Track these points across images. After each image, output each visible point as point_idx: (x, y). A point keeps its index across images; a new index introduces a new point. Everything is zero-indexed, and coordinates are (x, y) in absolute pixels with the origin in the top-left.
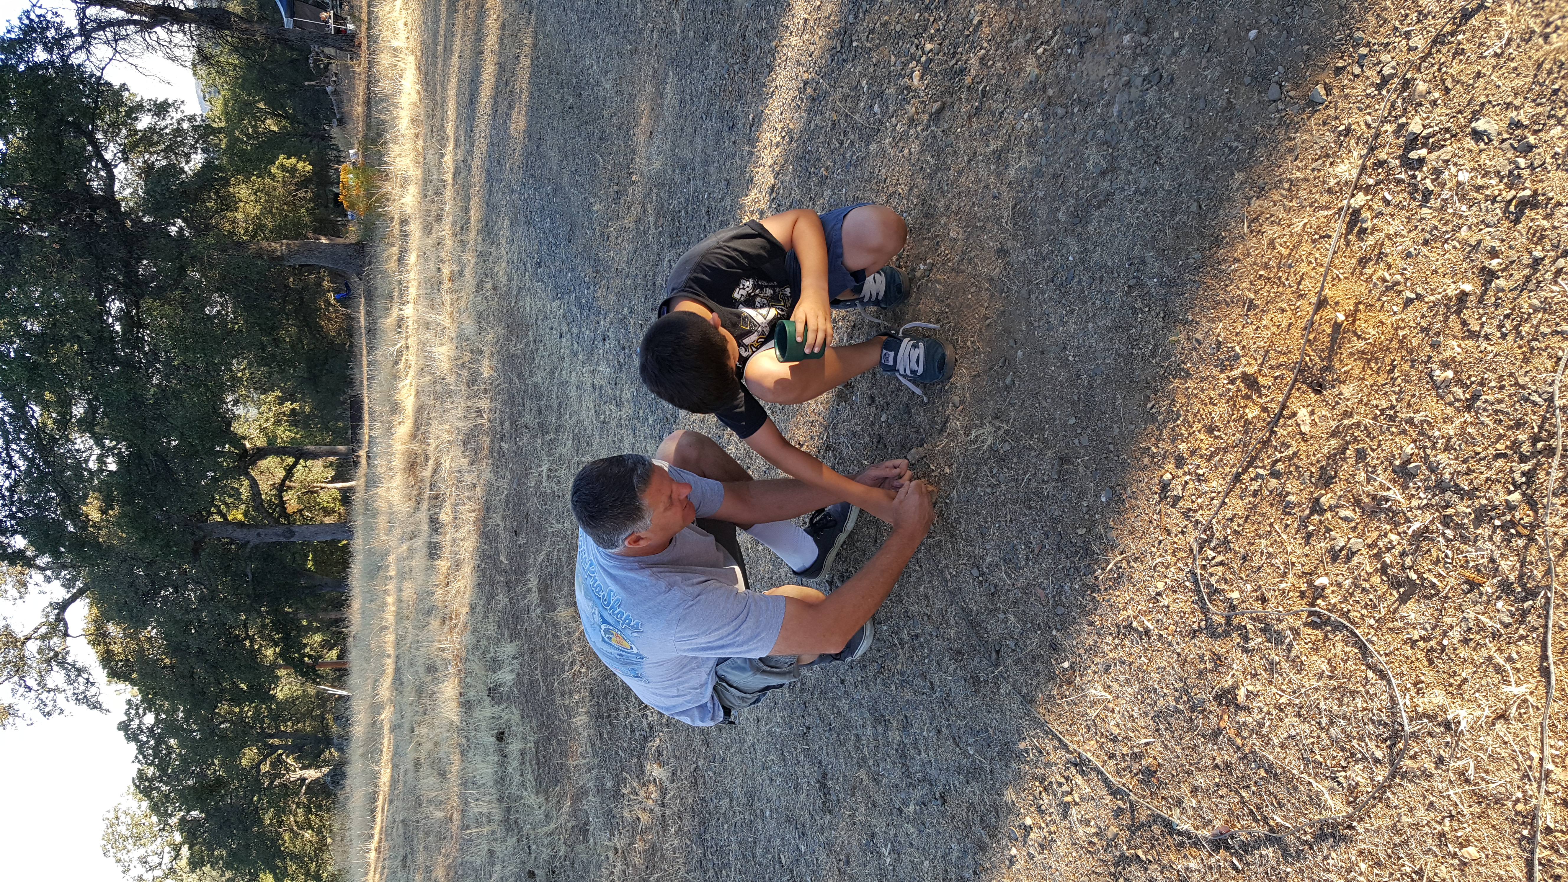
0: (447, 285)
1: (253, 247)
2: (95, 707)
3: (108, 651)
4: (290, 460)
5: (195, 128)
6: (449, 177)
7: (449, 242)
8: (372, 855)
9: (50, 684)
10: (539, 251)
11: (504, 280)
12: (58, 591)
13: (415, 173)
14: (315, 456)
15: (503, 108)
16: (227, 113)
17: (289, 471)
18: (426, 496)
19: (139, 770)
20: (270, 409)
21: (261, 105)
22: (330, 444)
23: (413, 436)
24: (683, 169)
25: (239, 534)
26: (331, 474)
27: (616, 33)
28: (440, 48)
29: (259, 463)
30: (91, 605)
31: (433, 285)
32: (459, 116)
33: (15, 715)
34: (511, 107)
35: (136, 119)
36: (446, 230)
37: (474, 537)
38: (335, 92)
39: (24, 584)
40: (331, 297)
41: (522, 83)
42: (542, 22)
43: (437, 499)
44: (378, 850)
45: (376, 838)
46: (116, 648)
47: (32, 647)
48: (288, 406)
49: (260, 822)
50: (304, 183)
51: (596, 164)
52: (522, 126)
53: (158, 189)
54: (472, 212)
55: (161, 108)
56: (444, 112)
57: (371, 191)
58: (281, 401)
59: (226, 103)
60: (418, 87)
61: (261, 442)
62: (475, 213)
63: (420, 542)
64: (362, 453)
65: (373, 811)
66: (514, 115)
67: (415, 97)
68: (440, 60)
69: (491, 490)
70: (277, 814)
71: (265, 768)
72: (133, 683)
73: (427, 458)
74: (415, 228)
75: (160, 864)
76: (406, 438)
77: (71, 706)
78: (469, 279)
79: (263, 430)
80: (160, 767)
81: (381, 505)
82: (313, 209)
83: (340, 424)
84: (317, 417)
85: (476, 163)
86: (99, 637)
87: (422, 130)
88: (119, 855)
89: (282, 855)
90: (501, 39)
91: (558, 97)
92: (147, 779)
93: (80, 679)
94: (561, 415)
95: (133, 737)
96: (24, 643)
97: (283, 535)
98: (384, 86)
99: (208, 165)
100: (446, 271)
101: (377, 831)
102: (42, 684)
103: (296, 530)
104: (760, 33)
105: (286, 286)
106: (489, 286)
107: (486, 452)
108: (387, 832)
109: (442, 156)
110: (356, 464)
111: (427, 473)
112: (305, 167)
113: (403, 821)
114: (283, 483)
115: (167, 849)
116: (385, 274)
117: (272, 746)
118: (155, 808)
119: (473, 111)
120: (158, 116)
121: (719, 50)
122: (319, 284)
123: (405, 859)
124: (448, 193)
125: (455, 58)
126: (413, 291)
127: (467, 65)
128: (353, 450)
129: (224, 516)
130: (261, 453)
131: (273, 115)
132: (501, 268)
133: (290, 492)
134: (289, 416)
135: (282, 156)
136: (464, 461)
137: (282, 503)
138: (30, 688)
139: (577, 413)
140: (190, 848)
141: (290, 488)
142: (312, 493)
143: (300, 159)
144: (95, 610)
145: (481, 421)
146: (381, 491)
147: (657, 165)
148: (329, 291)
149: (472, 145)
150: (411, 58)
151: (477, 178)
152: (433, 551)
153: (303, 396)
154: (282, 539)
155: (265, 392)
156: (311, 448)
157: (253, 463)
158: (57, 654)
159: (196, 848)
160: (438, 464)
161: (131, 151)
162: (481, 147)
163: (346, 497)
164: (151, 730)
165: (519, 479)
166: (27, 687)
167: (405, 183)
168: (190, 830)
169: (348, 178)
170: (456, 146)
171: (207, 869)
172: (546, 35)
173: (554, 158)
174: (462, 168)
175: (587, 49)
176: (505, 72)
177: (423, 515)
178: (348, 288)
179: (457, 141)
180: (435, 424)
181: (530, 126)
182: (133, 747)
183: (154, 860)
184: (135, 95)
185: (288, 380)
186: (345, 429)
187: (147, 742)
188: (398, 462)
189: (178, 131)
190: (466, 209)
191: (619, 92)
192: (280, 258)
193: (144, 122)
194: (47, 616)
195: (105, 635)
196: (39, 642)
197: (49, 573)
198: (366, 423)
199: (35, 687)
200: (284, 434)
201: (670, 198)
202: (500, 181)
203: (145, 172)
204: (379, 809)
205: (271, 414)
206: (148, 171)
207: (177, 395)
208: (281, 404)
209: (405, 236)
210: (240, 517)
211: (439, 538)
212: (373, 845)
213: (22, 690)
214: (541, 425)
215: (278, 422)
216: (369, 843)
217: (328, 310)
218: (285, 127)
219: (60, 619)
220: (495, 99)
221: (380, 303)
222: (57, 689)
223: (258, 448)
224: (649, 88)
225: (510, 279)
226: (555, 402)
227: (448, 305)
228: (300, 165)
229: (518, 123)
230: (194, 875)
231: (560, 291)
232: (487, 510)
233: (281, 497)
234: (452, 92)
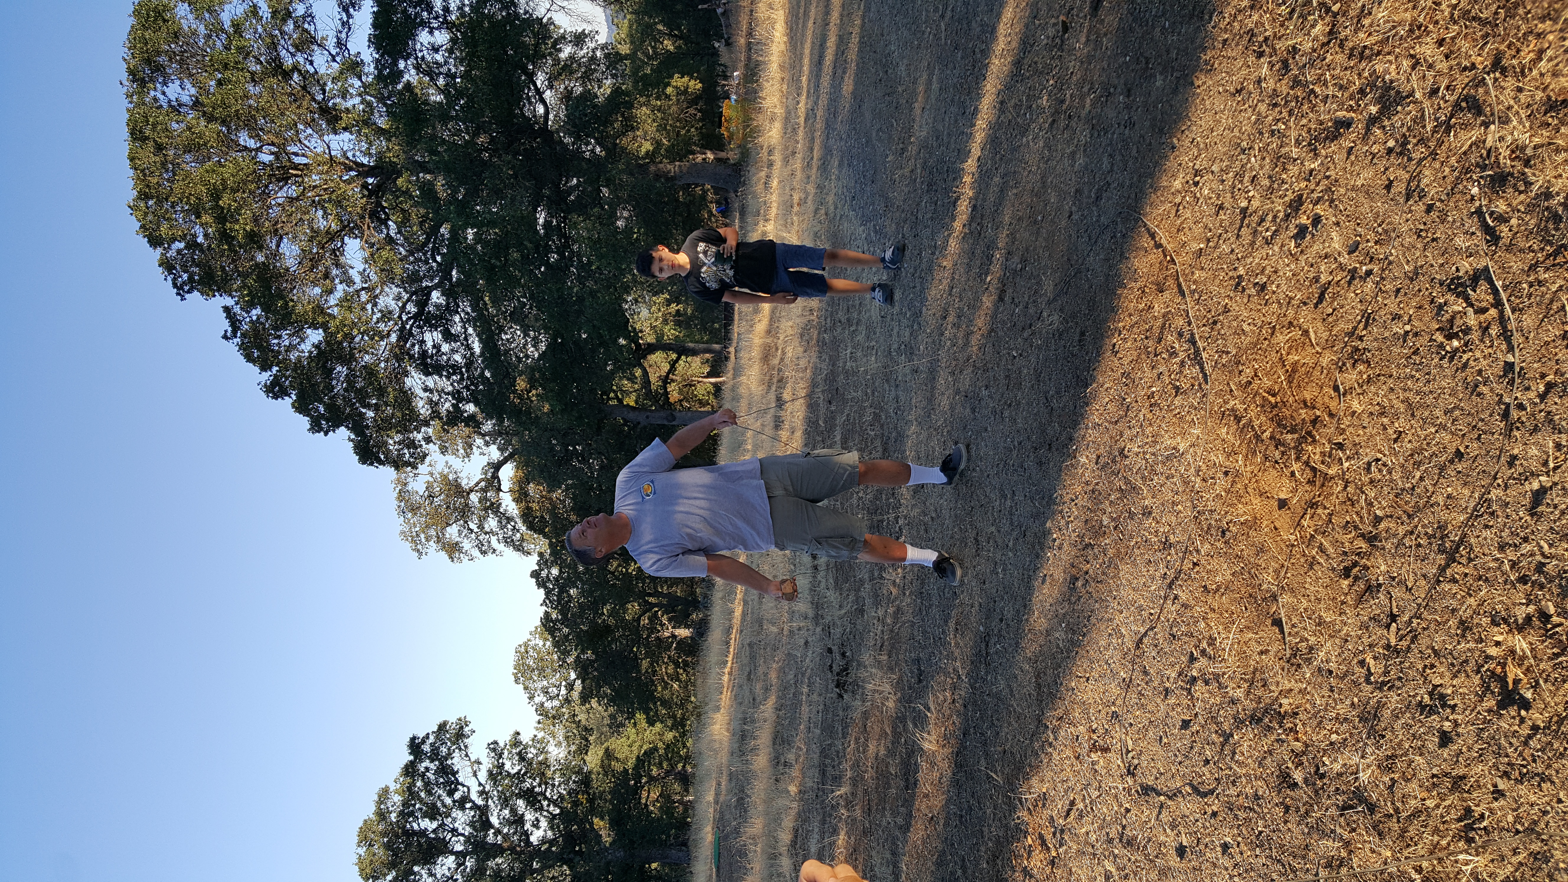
0: (796, 209)
1: (652, 168)
2: (519, 550)
3: (528, 508)
4: (674, 356)
5: (607, 56)
6: (802, 120)
7: (799, 174)
8: (726, 678)
9: (487, 529)
10: (855, 187)
11: (832, 208)
12: (494, 453)
13: (779, 111)
14: (694, 353)
15: (840, 71)
16: (632, 35)
17: (673, 365)
18: (775, 380)
19: (546, 613)
20: (659, 310)
21: (660, 27)
22: (707, 342)
23: (768, 332)
24: (937, 138)
25: (631, 415)
26: (707, 370)
27: (910, 29)
28: (802, 11)
29: (649, 357)
30: (517, 468)
31: (787, 206)
32: (811, 72)
33: (460, 550)
34: (844, 73)
35: (560, 50)
36: (797, 164)
37: (804, 408)
38: (724, 14)
39: (470, 446)
40: (714, 208)
41: (852, 54)
42: (868, 9)
43: (782, 382)
44: (730, 674)
45: (729, 664)
46: (535, 506)
47: (474, 498)
48: (674, 307)
49: (637, 667)
50: (694, 100)
51: (892, 126)
52: (851, 88)
53: (577, 114)
54: (815, 152)
55: (579, 39)
56: (802, 66)
57: (747, 121)
58: (669, 303)
59: (630, 27)
60: (785, 39)
61: (651, 339)
62: (816, 154)
63: (769, 418)
64: (732, 349)
65: (727, 643)
66: (846, 79)
67: (782, 47)
68: (801, 21)
69: (816, 371)
70: (652, 664)
71: (645, 621)
72: (545, 536)
73: (777, 349)
74: (777, 157)
75: (558, 695)
76: (763, 333)
77: (501, 547)
78: (810, 205)
79: (653, 328)
80: (561, 612)
81: (742, 390)
82: (701, 128)
83: (716, 325)
84: (697, 318)
85: (820, 113)
86: (521, 495)
87: (787, 76)
88: (527, 683)
89: (654, 700)
90: (842, 15)
91: (873, 71)
92: (552, 621)
93: (509, 526)
94: (860, 313)
95: (541, 584)
96: (468, 494)
97: (667, 419)
98: (760, 32)
99: (617, 91)
100: (796, 198)
101: (730, 659)
102: (481, 527)
103: (677, 415)
104: (982, 51)
105: (677, 200)
106: (823, 212)
107: (814, 342)
108: (737, 656)
109: (798, 103)
110: (727, 359)
111: (776, 361)
112: (695, 85)
113: (749, 645)
114: (667, 376)
115: (564, 683)
116: (755, 197)
117: (651, 603)
118: (556, 644)
119: (820, 70)
120: (577, 46)
121: (962, 58)
122: (704, 197)
123: (750, 673)
124: (801, 133)
125: (811, 22)
126: (774, 211)
127: (818, 31)
128: (725, 347)
129: (620, 401)
130: (651, 348)
131: (671, 36)
132: (831, 199)
133: (673, 384)
134: (674, 316)
135: (676, 75)
136: (801, 349)
137: (666, 393)
138: (472, 531)
139: (870, 310)
140: (583, 682)
141: (673, 381)
142: (691, 386)
143: (692, 78)
144: (520, 473)
145: (812, 318)
146: (743, 379)
147: (924, 134)
148: (711, 202)
149: (818, 98)
150: (781, 12)
151: (819, 125)
152: (778, 424)
153: (687, 299)
154: (666, 423)
155: (656, 294)
156: (691, 345)
157: (645, 357)
158: (492, 504)
159: (588, 681)
160: (784, 353)
161: (556, 79)
162: (823, 101)
163: (718, 388)
164: (556, 579)
165: (833, 360)
166: (469, 529)
167: (772, 120)
168: (583, 669)
169: (729, 109)
170: (808, 97)
171: (594, 703)
172: (870, 21)
173: (868, 115)
174: (810, 115)
175: (893, 37)
176: (843, 41)
177: (772, 396)
178: (727, 203)
179: (808, 92)
180: (783, 320)
181: (855, 89)
182: (542, 592)
183: (553, 691)
184: (559, 28)
185: (675, 284)
186: (719, 330)
187: (553, 589)
188: (756, 353)
189: (593, 59)
190: (811, 149)
191: (909, 75)
192: (673, 178)
193: (567, 51)
194: (486, 474)
195: (526, 494)
196: (479, 495)
197: (487, 438)
198: (736, 322)
199: (476, 530)
200: (670, 332)
201: (930, 157)
202: (834, 130)
203: (565, 97)
204: (732, 641)
205: (660, 314)
206: (567, 96)
207: (593, 294)
208: (668, 305)
209: (770, 165)
210: (632, 404)
211: (782, 413)
212: (726, 670)
213: (465, 531)
214: (848, 320)
215: (665, 322)
216: (725, 667)
217: (710, 219)
218: (680, 47)
219: (495, 476)
220: (835, 62)
221: (749, 220)
222: (491, 532)
223: (649, 344)
224: (925, 76)
225: (836, 208)
226: (857, 302)
227: (796, 224)
228: (692, 82)
229: (848, 86)
230: (583, 708)
231: (865, 220)
232: (814, 385)
233: (665, 388)
234: (807, 51)
